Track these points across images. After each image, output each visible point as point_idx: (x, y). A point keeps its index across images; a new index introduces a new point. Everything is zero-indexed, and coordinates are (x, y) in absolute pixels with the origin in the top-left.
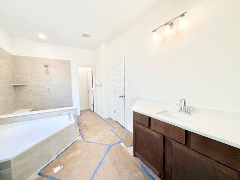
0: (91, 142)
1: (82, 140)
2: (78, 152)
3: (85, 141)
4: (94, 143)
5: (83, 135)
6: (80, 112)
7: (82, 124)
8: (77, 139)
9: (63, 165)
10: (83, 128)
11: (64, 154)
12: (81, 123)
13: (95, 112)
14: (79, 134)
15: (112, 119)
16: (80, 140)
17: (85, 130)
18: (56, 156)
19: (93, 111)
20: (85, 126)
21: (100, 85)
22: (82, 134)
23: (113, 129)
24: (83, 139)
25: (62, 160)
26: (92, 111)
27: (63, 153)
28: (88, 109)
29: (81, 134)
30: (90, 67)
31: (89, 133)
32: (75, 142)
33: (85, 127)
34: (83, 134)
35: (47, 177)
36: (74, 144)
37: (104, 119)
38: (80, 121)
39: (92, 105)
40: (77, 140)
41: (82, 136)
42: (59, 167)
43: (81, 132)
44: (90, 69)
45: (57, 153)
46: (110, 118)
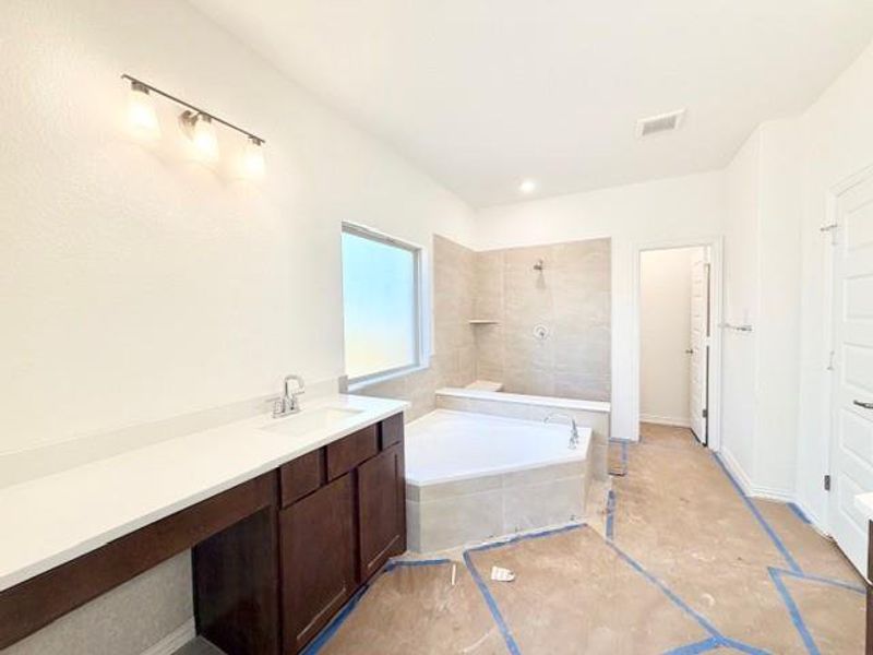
0: (633, 564)
1: (603, 534)
2: (571, 566)
3: (612, 546)
4: (645, 573)
5: (615, 520)
6: (641, 430)
7: (632, 478)
8: (590, 523)
9: (517, 574)
10: (630, 494)
11: (532, 543)
12: (630, 472)
13: (711, 445)
14: (603, 507)
15: (809, 517)
16: (597, 529)
17: (633, 504)
18: (514, 536)
19: (703, 441)
20: (640, 492)
21: (741, 324)
22: (615, 514)
23: (786, 572)
24: (609, 533)
25: (522, 559)
26: (698, 440)
27: (530, 539)
28: (684, 428)
29: (609, 511)
30: (701, 245)
31: (644, 523)
32: (578, 529)
33: (637, 496)
34: (618, 514)
35: (474, 572)
36: (572, 531)
37: (746, 498)
38: (628, 462)
39: (701, 413)
40: (585, 525)
41: (610, 520)
42: (508, 571)
43: (614, 504)
44: (698, 255)
45: (516, 531)
46: (793, 507)
